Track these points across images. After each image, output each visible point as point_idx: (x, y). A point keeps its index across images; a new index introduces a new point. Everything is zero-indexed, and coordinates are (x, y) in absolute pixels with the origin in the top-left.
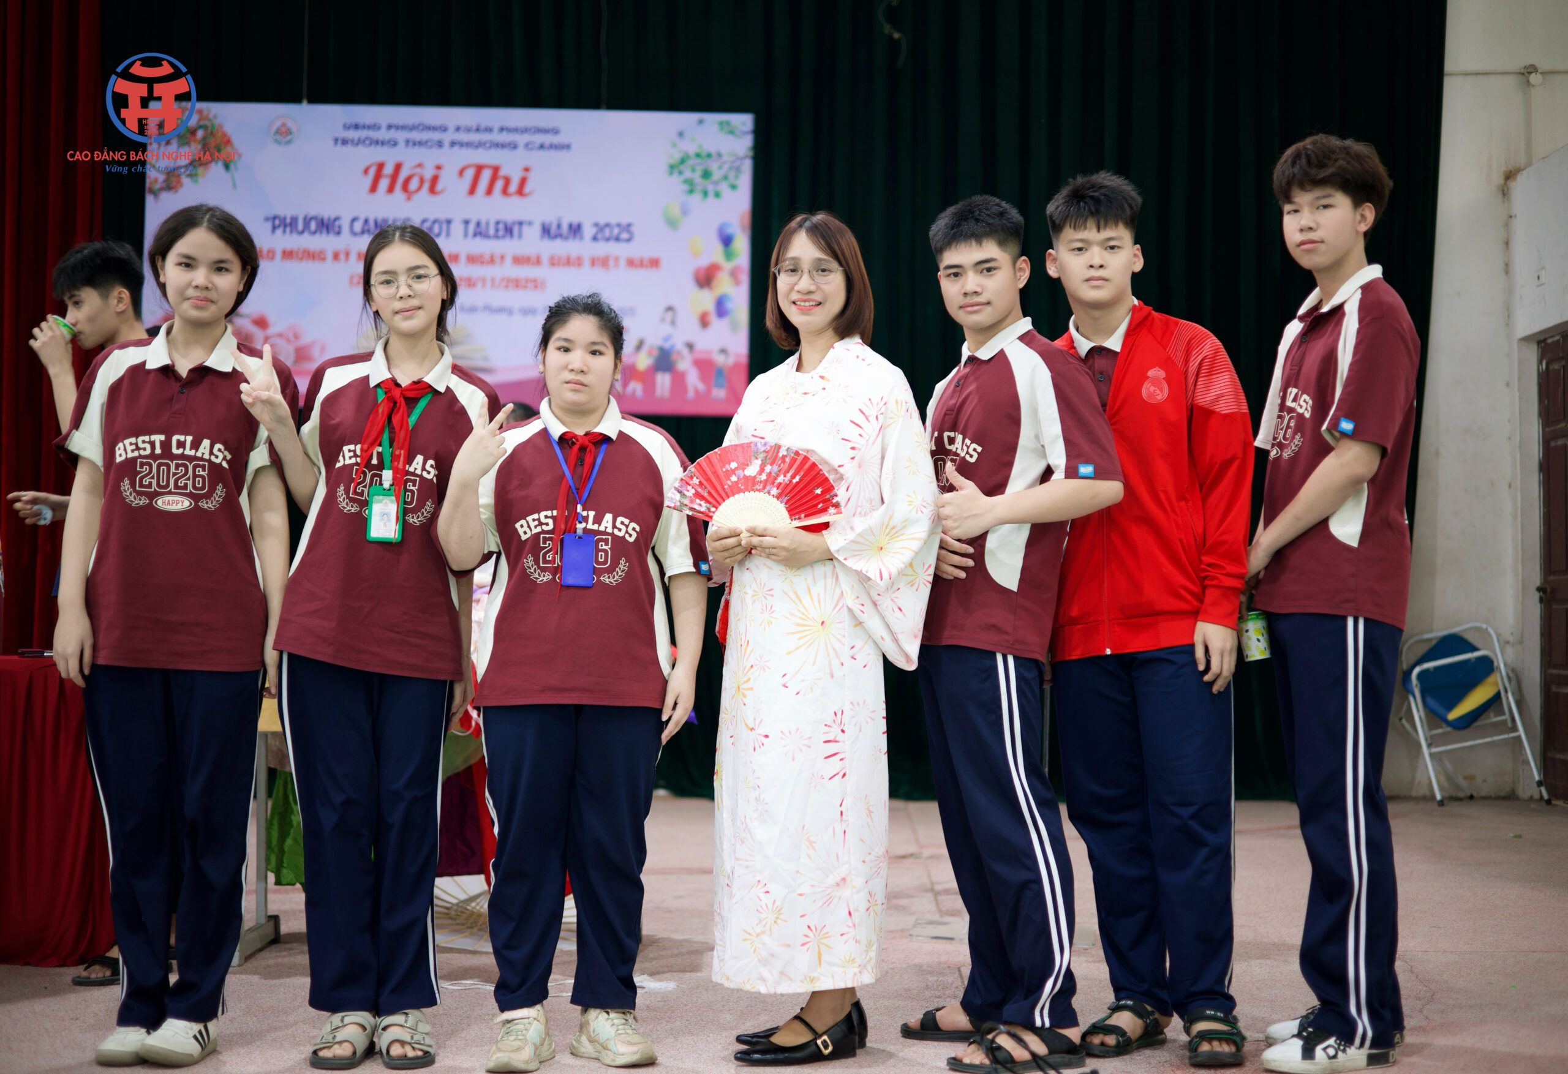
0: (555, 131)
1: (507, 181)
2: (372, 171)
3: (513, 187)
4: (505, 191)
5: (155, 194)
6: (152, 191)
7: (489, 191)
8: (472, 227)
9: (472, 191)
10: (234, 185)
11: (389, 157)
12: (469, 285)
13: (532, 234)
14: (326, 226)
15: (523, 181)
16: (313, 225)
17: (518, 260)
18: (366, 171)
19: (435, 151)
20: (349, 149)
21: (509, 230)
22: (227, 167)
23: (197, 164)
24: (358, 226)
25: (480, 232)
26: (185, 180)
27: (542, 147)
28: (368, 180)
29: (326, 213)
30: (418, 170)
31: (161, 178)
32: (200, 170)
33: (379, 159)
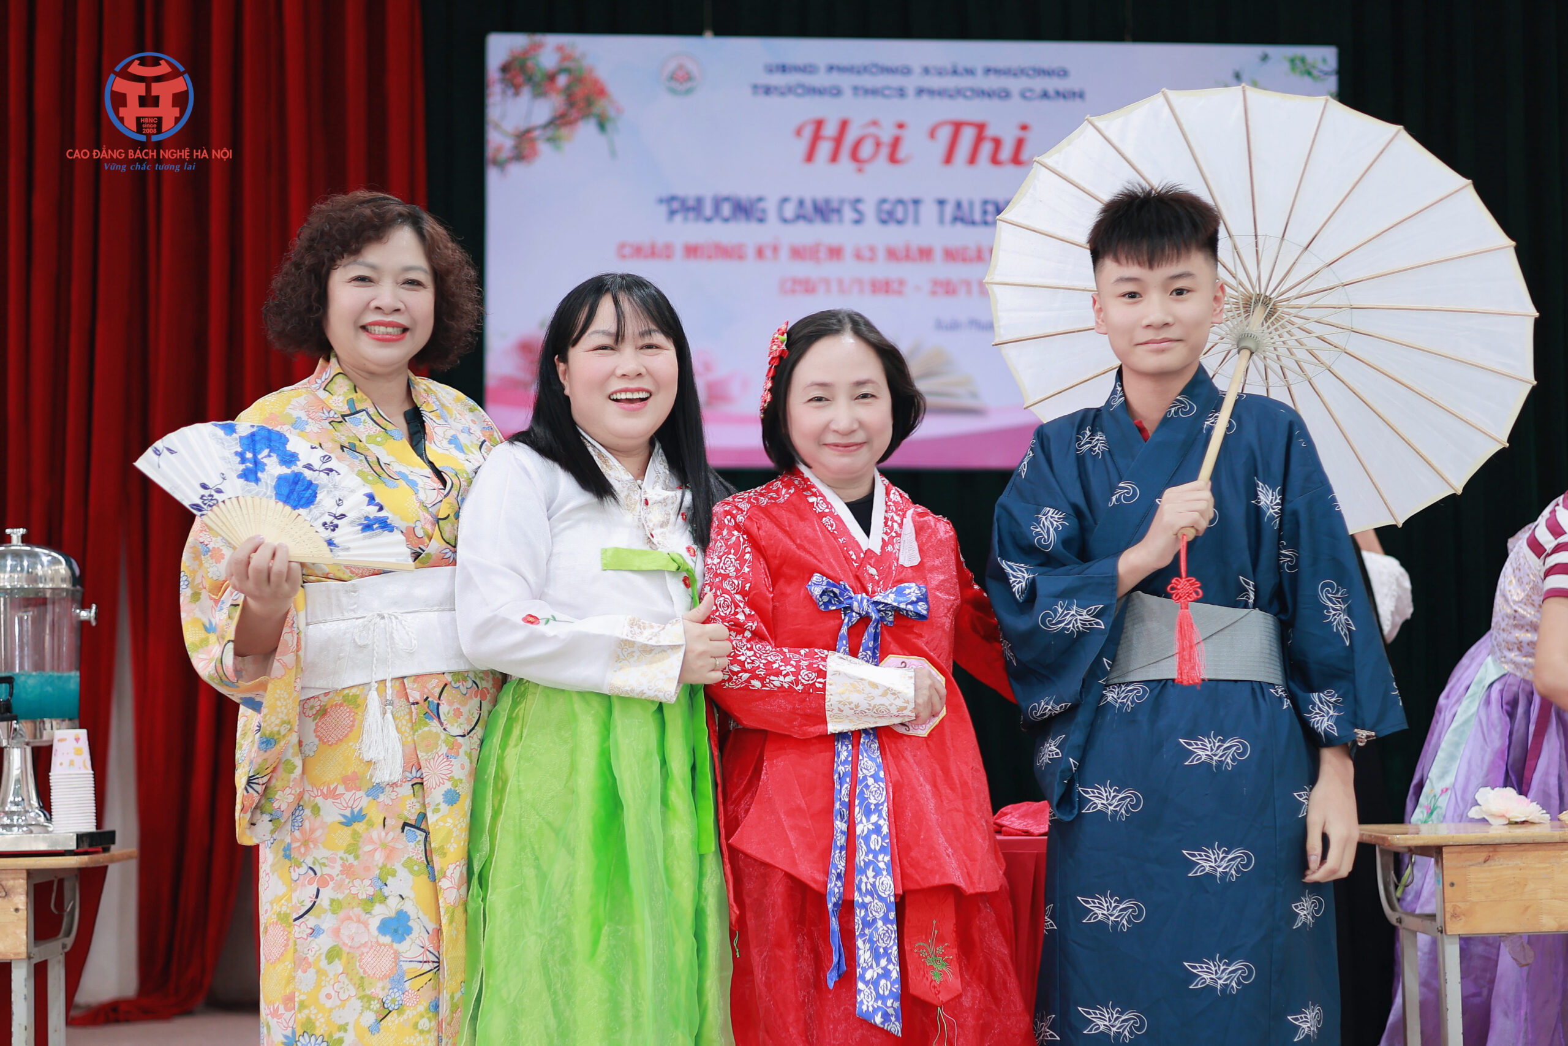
0: (1062, 74)
1: (997, 143)
2: (808, 132)
3: (1006, 153)
4: (995, 160)
5: (501, 165)
6: (496, 163)
7: (972, 159)
8: (949, 210)
9: (948, 159)
10: (613, 153)
11: (831, 111)
12: (947, 292)
14: (744, 210)
15: (1020, 144)
16: (726, 209)
18: (799, 132)
19: (896, 101)
20: (774, 100)
22: (602, 125)
23: (561, 121)
24: (790, 210)
25: (961, 216)
26: (543, 148)
27: (1045, 95)
28: (802, 145)
29: (745, 191)
30: (873, 130)
31: (508, 143)
32: (564, 132)
33: (818, 114)
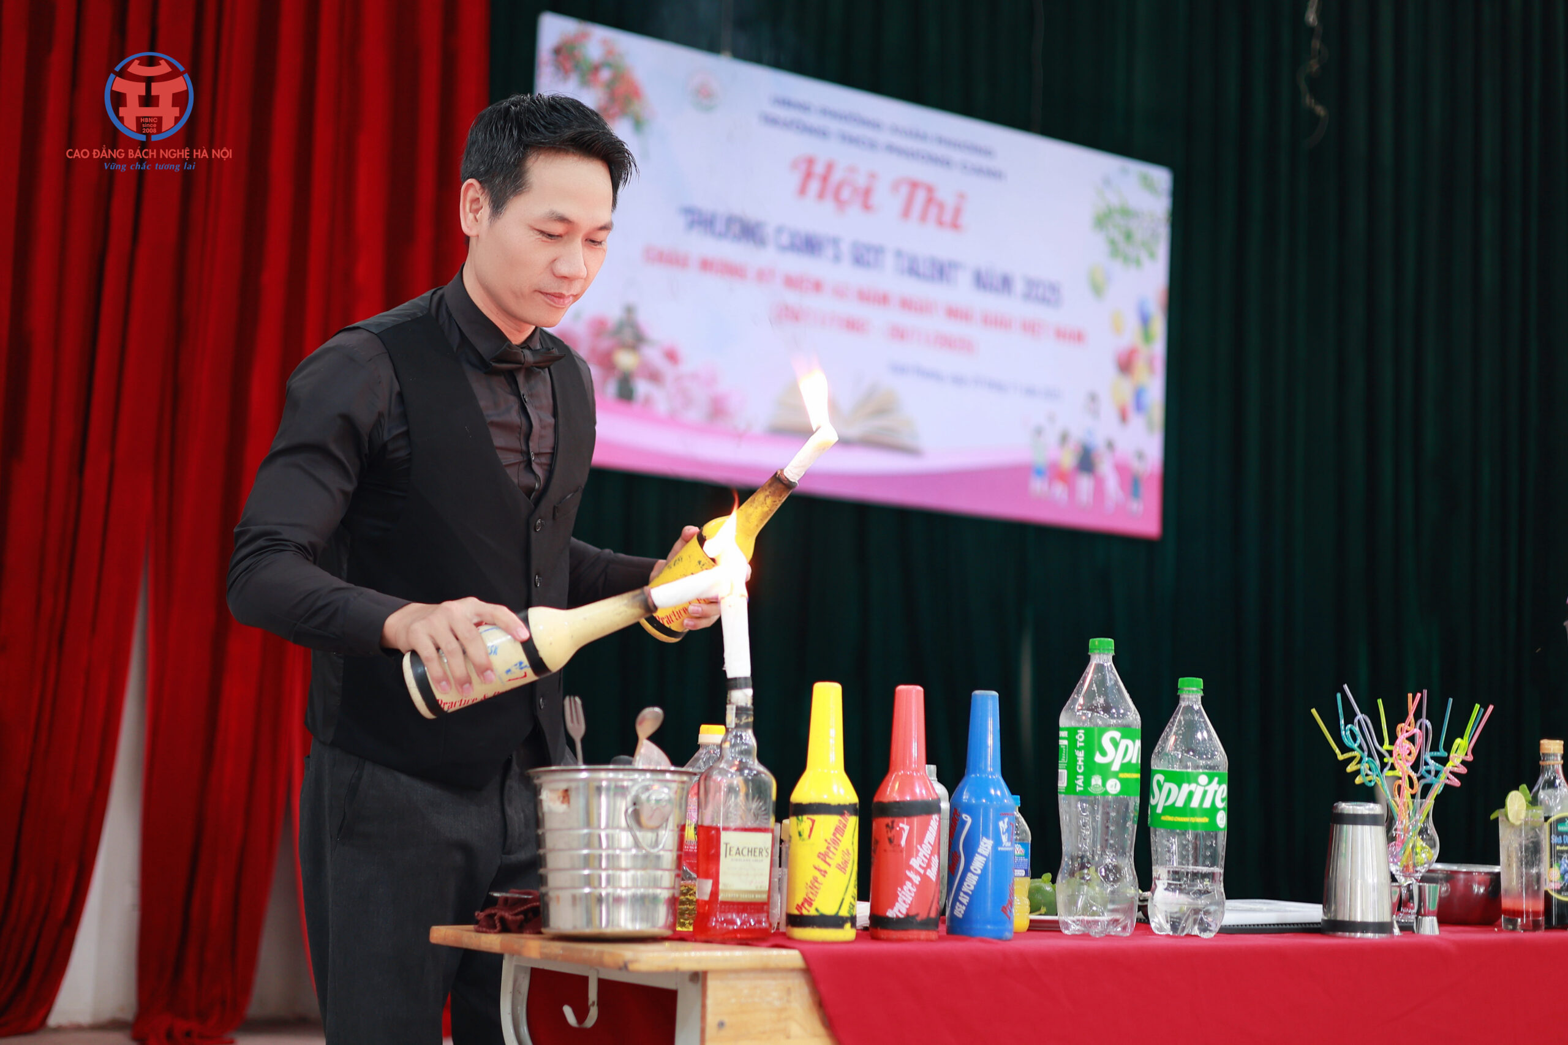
0: (987, 152)
1: (942, 206)
2: (801, 168)
3: (947, 217)
4: (939, 222)
8: (905, 262)
9: (906, 213)
11: (819, 152)
12: (900, 338)
13: (964, 279)
14: (750, 232)
15: (958, 210)
16: (735, 229)
17: (953, 313)
18: (793, 166)
19: (869, 153)
21: (941, 271)
24: (785, 239)
25: (913, 270)
27: (976, 171)
28: (796, 180)
30: (851, 176)
33: (807, 152)
